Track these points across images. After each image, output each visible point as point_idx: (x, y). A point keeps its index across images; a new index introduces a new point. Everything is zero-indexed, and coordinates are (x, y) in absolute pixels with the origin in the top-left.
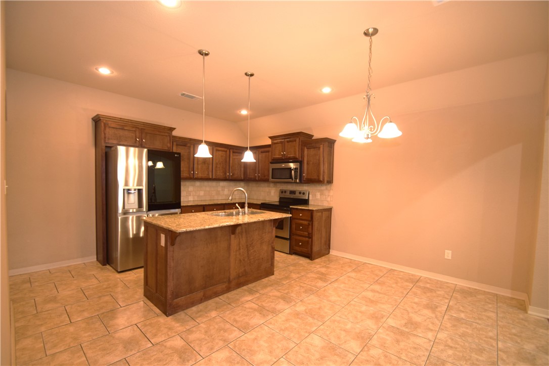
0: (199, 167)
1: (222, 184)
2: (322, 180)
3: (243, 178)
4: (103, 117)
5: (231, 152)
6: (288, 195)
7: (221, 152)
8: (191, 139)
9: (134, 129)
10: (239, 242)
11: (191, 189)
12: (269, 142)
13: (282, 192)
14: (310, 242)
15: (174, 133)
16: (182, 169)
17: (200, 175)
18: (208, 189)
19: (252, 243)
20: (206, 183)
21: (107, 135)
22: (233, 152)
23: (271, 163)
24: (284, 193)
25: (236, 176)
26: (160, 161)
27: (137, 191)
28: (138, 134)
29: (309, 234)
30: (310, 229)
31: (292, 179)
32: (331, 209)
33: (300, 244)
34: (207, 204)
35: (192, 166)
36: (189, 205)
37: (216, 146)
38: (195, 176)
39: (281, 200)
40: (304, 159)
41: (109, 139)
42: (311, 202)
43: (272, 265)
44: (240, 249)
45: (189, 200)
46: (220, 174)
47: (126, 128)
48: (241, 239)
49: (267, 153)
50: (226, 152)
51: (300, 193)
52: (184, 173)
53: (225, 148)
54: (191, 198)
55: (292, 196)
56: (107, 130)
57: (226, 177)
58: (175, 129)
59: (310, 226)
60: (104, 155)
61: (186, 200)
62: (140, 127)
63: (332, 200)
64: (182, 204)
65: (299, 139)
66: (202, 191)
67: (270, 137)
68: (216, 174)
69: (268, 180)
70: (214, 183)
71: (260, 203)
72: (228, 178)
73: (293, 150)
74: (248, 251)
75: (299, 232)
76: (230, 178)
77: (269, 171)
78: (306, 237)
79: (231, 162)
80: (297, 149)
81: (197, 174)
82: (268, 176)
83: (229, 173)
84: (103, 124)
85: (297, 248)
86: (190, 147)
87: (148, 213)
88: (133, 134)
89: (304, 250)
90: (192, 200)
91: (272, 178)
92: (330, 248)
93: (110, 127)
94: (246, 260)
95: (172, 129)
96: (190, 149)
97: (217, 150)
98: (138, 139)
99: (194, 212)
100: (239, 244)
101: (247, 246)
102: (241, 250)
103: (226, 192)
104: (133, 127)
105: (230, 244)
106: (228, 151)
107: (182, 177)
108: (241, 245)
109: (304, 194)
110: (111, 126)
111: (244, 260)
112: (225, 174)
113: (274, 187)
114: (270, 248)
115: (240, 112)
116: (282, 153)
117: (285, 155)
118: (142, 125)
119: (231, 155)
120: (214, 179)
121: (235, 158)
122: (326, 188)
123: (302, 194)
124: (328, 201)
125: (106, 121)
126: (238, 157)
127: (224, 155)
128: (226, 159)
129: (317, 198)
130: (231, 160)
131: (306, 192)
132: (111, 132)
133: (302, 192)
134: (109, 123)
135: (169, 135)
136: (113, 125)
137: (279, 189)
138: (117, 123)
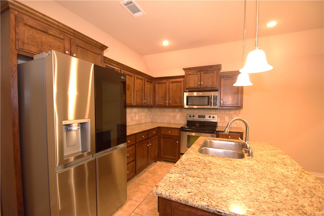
1: (135, 110)
5: (146, 81)
6: (197, 119)
7: (139, 80)
12: (183, 73)
13: (190, 116)
21: (20, 37)
24: (192, 117)
25: (148, 103)
28: (67, 45)
31: (211, 106)
37: (136, 74)
39: (189, 122)
40: (220, 89)
41: (23, 43)
46: (139, 101)
49: (180, 83)
53: (142, 76)
55: (201, 120)
56: (21, 27)
57: (142, 104)
58: (107, 47)
62: (70, 37)
65: (217, 71)
67: (184, 69)
68: (136, 102)
69: (183, 107)
70: (129, 110)
71: (180, 127)
73: (211, 80)
76: (145, 105)
79: (146, 90)
80: (215, 79)
83: (145, 100)
84: (12, 17)
88: (60, 44)
91: (187, 105)
93: (25, 24)
95: (103, 48)
97: (137, 78)
98: (67, 52)
103: (137, 118)
104: (60, 34)
106: (144, 79)
109: (214, 117)
112: (142, 101)
113: (180, 112)
115: (162, 43)
116: (199, 83)
117: (202, 84)
118: (72, 34)
119: (146, 84)
120: (135, 106)
121: (148, 87)
122: (234, 112)
123: (212, 118)
124: (237, 123)
125: (16, 12)
126: (149, 86)
127: (142, 84)
128: (142, 88)
129: (225, 120)
130: (146, 88)
131: (216, 116)
132: (26, 32)
133: (212, 116)
134: (25, 17)
135: (101, 54)
136: (31, 22)
137: (186, 114)
138: (36, 21)
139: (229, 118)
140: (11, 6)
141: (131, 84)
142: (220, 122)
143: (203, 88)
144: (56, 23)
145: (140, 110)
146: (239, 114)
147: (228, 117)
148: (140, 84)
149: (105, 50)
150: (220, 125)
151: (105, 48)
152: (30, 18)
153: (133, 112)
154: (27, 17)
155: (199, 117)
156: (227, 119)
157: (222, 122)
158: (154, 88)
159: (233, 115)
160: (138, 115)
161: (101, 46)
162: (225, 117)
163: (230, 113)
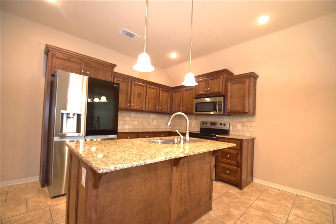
0: (135, 100)
1: (153, 116)
2: (247, 111)
3: (169, 112)
4: (51, 48)
5: (161, 90)
6: (208, 126)
7: (152, 89)
8: (129, 76)
9: (79, 62)
10: (181, 176)
11: (127, 119)
13: (203, 124)
14: (239, 171)
15: (115, 70)
16: (120, 101)
17: (136, 107)
18: (141, 120)
19: (194, 176)
20: (140, 115)
21: (54, 65)
22: (162, 90)
23: (195, 98)
24: (205, 125)
25: (164, 110)
26: (104, 96)
27: (76, 116)
28: (83, 67)
29: (238, 163)
30: (239, 158)
31: (216, 112)
32: (254, 139)
33: (228, 172)
34: (141, 131)
35: (129, 99)
36: (125, 131)
37: (149, 84)
38: (132, 108)
39: (202, 129)
40: (227, 94)
41: (55, 68)
42: (231, 133)
43: (210, 198)
44: (181, 184)
45: (126, 128)
46: (151, 107)
47: (72, 60)
48: (183, 172)
49: (191, 91)
50: (157, 89)
51: (221, 124)
52: (122, 104)
53: (156, 86)
54: (127, 127)
55: (213, 127)
56: (54, 60)
57: (156, 110)
58: (116, 65)
59: (239, 155)
60: (50, 83)
61: (123, 128)
62: (86, 61)
63: (254, 130)
64: (119, 131)
65: (223, 76)
66: (136, 121)
68: (148, 107)
70: (145, 115)
72: (157, 111)
73: (217, 86)
74: (189, 185)
75: (225, 160)
76: (159, 111)
77: (192, 105)
78: (234, 165)
79: (160, 98)
80: (221, 85)
81: (133, 106)
82: (192, 109)
83: (159, 107)
84: (51, 55)
85: (224, 176)
86: (128, 83)
87: (86, 137)
88: (78, 66)
89: (233, 178)
90: (128, 128)
91: (196, 111)
92: (253, 176)
93: (57, 57)
94: (187, 196)
95: (113, 66)
96: (128, 85)
97: (150, 88)
98: (82, 71)
99: (130, 138)
100: (181, 178)
101: (189, 179)
102: (183, 185)
103: (155, 123)
104: (79, 60)
105: (171, 179)
106: (158, 89)
107: (119, 107)
108: (182, 179)
109: (224, 125)
110: (59, 57)
111: (185, 197)
112: (156, 107)
113: (195, 119)
114: (209, 180)
115: (170, 55)
116: (206, 89)
117: (208, 91)
118: (88, 59)
119: (161, 93)
120: (147, 111)
121: (163, 95)
122: (248, 120)
123: (223, 125)
124: (250, 132)
125: (53, 51)
126: (166, 95)
127: (155, 92)
128: (156, 96)
129: (238, 128)
130: (161, 96)
131: (227, 123)
132: (57, 61)
133: (223, 123)
134: (57, 54)
135: (111, 71)
136: (60, 56)
137: (200, 121)
138: (64, 55)
139: (242, 126)
140: (49, 49)
141: (143, 92)
142: (232, 130)
143: (210, 94)
144: (76, 54)
145: (160, 116)
146: (253, 121)
147: (240, 124)
148: (153, 93)
149: (115, 67)
150: (232, 134)
151: (114, 66)
152: (60, 54)
153: (150, 117)
154: (58, 53)
156: (239, 126)
157: (235, 130)
158: (172, 96)
159: (246, 122)
160: (156, 121)
161: (111, 65)
163: (243, 121)
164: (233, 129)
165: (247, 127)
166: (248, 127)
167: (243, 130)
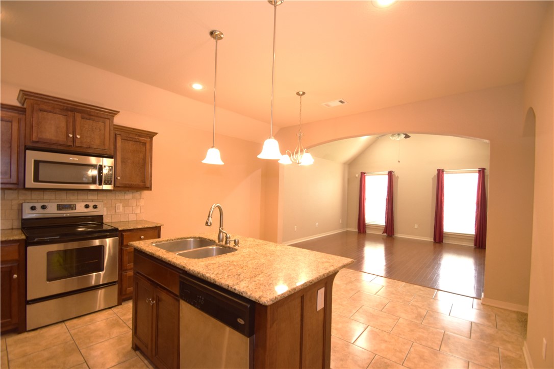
6: (53, 213)
23: (32, 148)
51: (86, 207)
55: (67, 213)
65: (111, 121)
73: (97, 135)
80: (107, 136)
91: (35, 181)
109: (95, 207)
116: (71, 136)
117: (77, 140)
122: (133, 197)
123: (91, 208)
129: (117, 211)
131: (100, 205)
133: (91, 204)
139: (124, 207)
142: (107, 214)
143: (81, 147)
146: (140, 199)
147: (121, 203)
150: (107, 221)
155: (60, 207)
156: (120, 208)
157: (111, 215)
159: (130, 200)
162: (117, 205)
163: (125, 198)
164: (109, 213)
165: (131, 208)
166: (134, 208)
167: (126, 212)
